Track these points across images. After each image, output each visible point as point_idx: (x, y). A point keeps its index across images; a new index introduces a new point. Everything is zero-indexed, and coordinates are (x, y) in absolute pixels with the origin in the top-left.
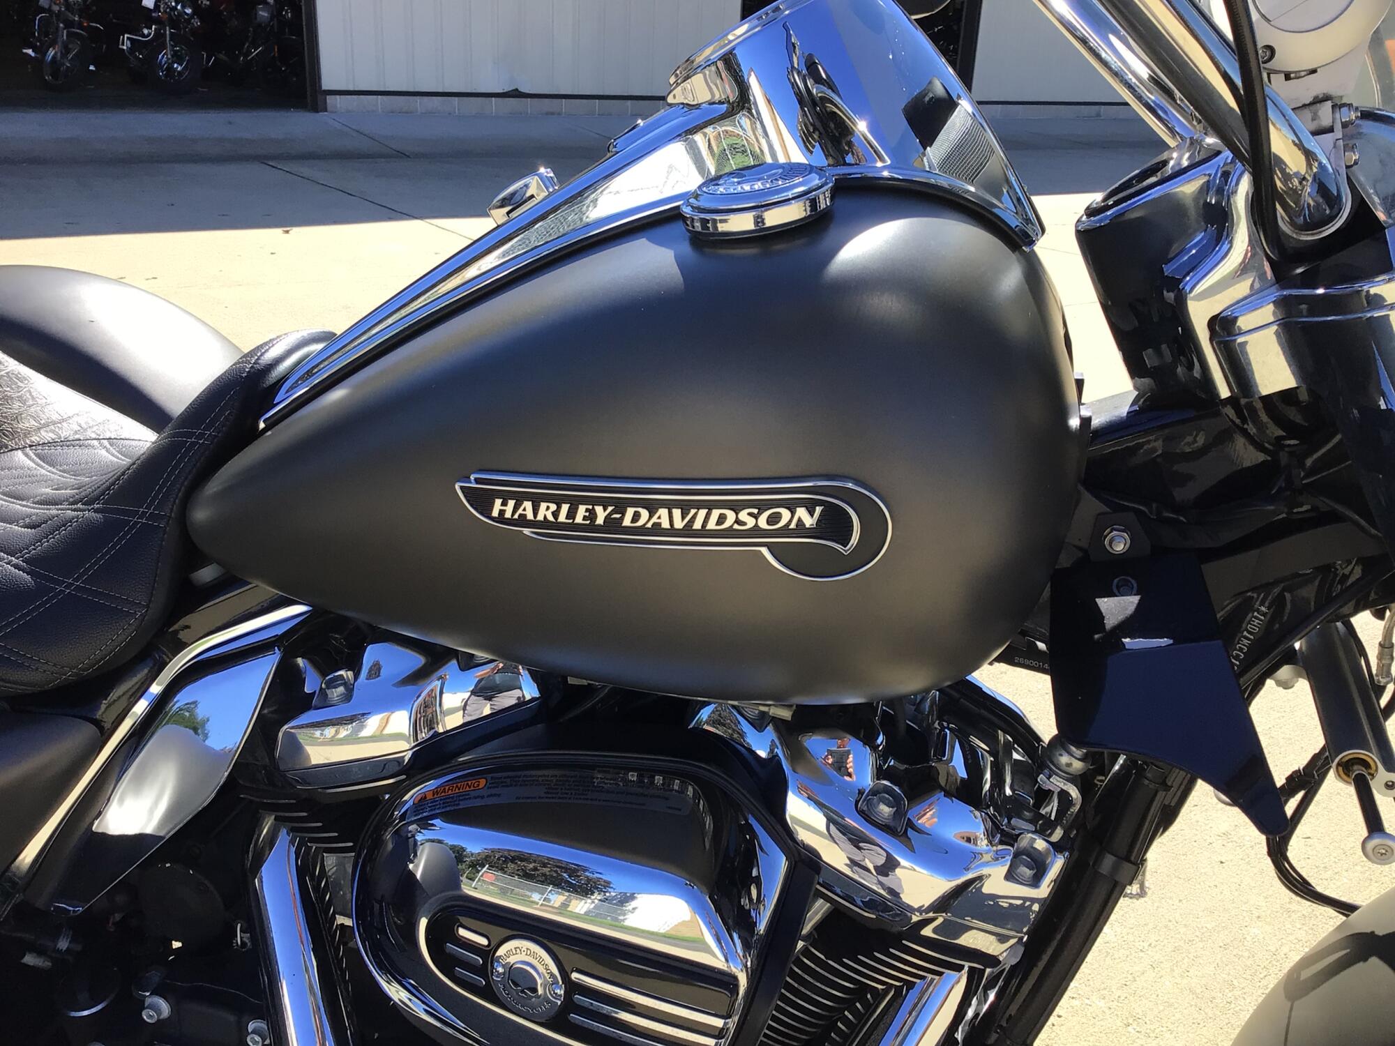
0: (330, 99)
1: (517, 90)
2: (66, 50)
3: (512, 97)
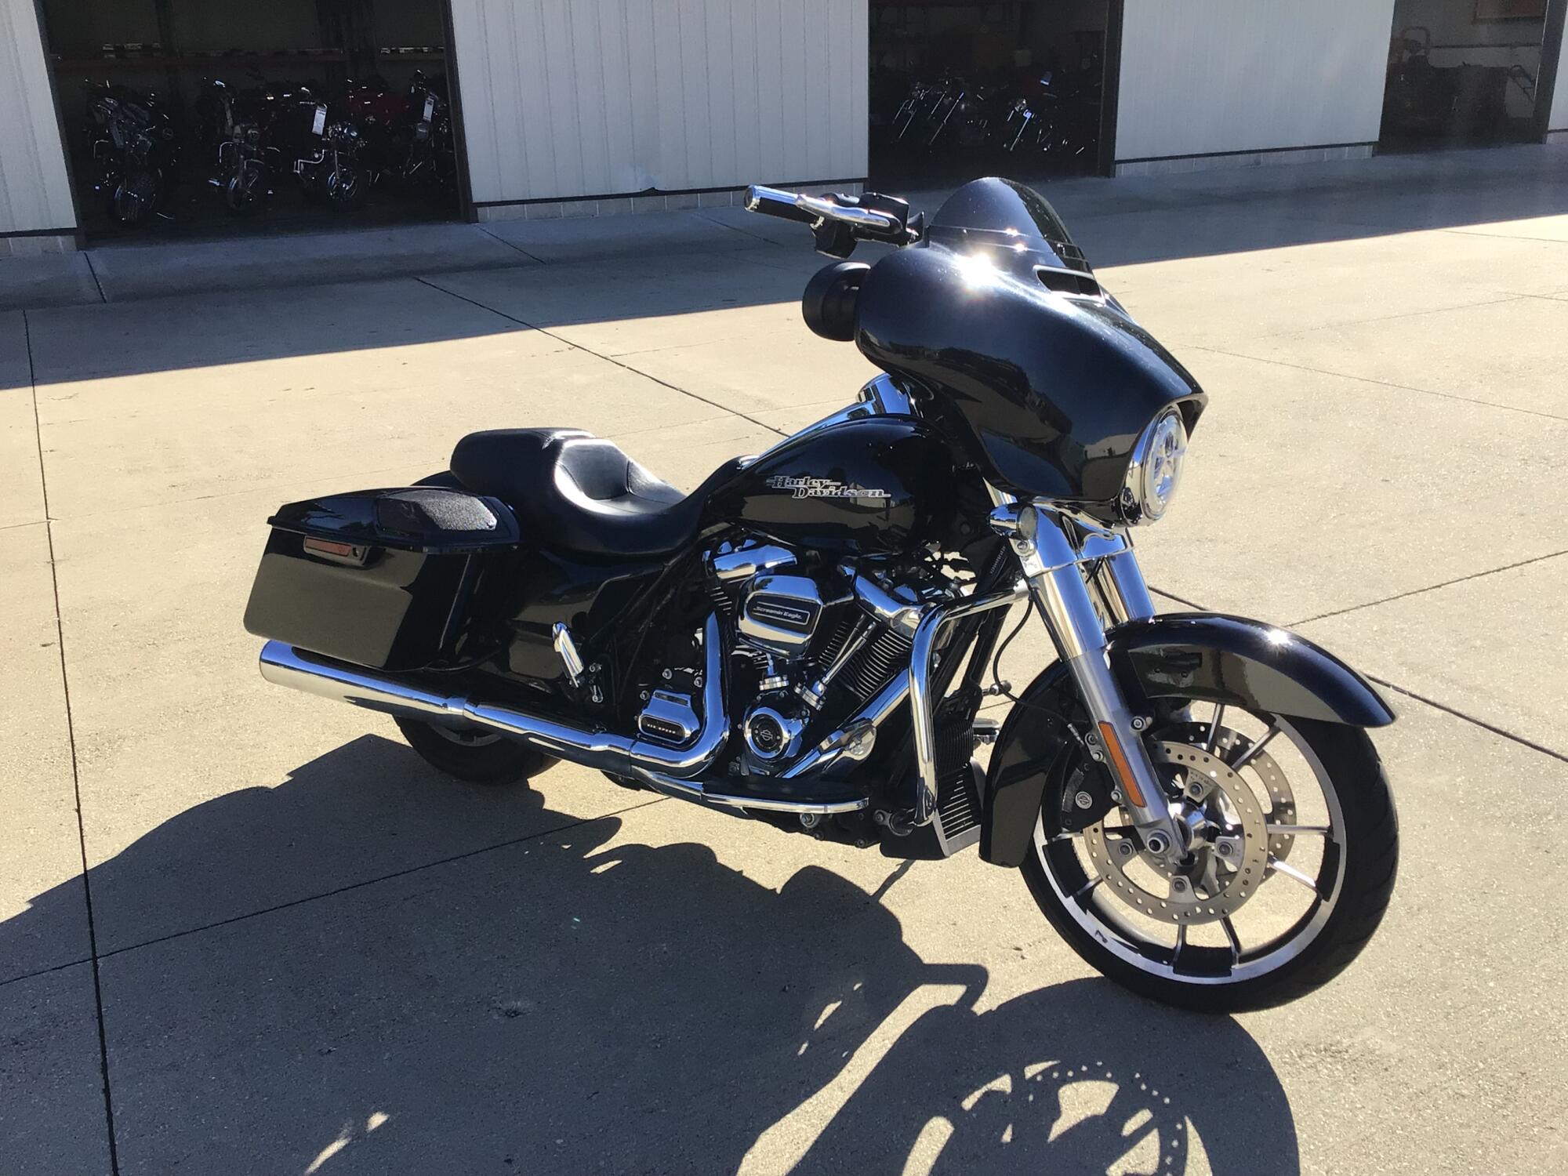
0: (479, 209)
1: (653, 188)
2: (247, 179)
3: (649, 195)
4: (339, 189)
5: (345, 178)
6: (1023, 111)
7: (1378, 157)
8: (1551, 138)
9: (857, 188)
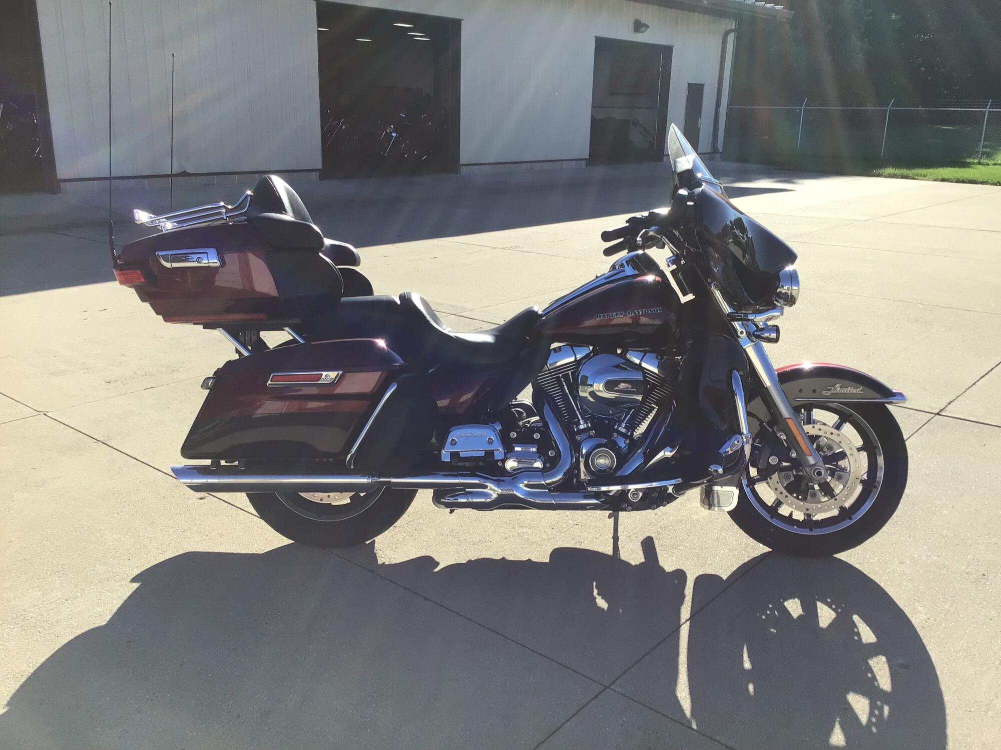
0: (62, 185)
1: (185, 171)
3: (182, 176)
6: (391, 133)
7: (589, 168)
9: (315, 176)
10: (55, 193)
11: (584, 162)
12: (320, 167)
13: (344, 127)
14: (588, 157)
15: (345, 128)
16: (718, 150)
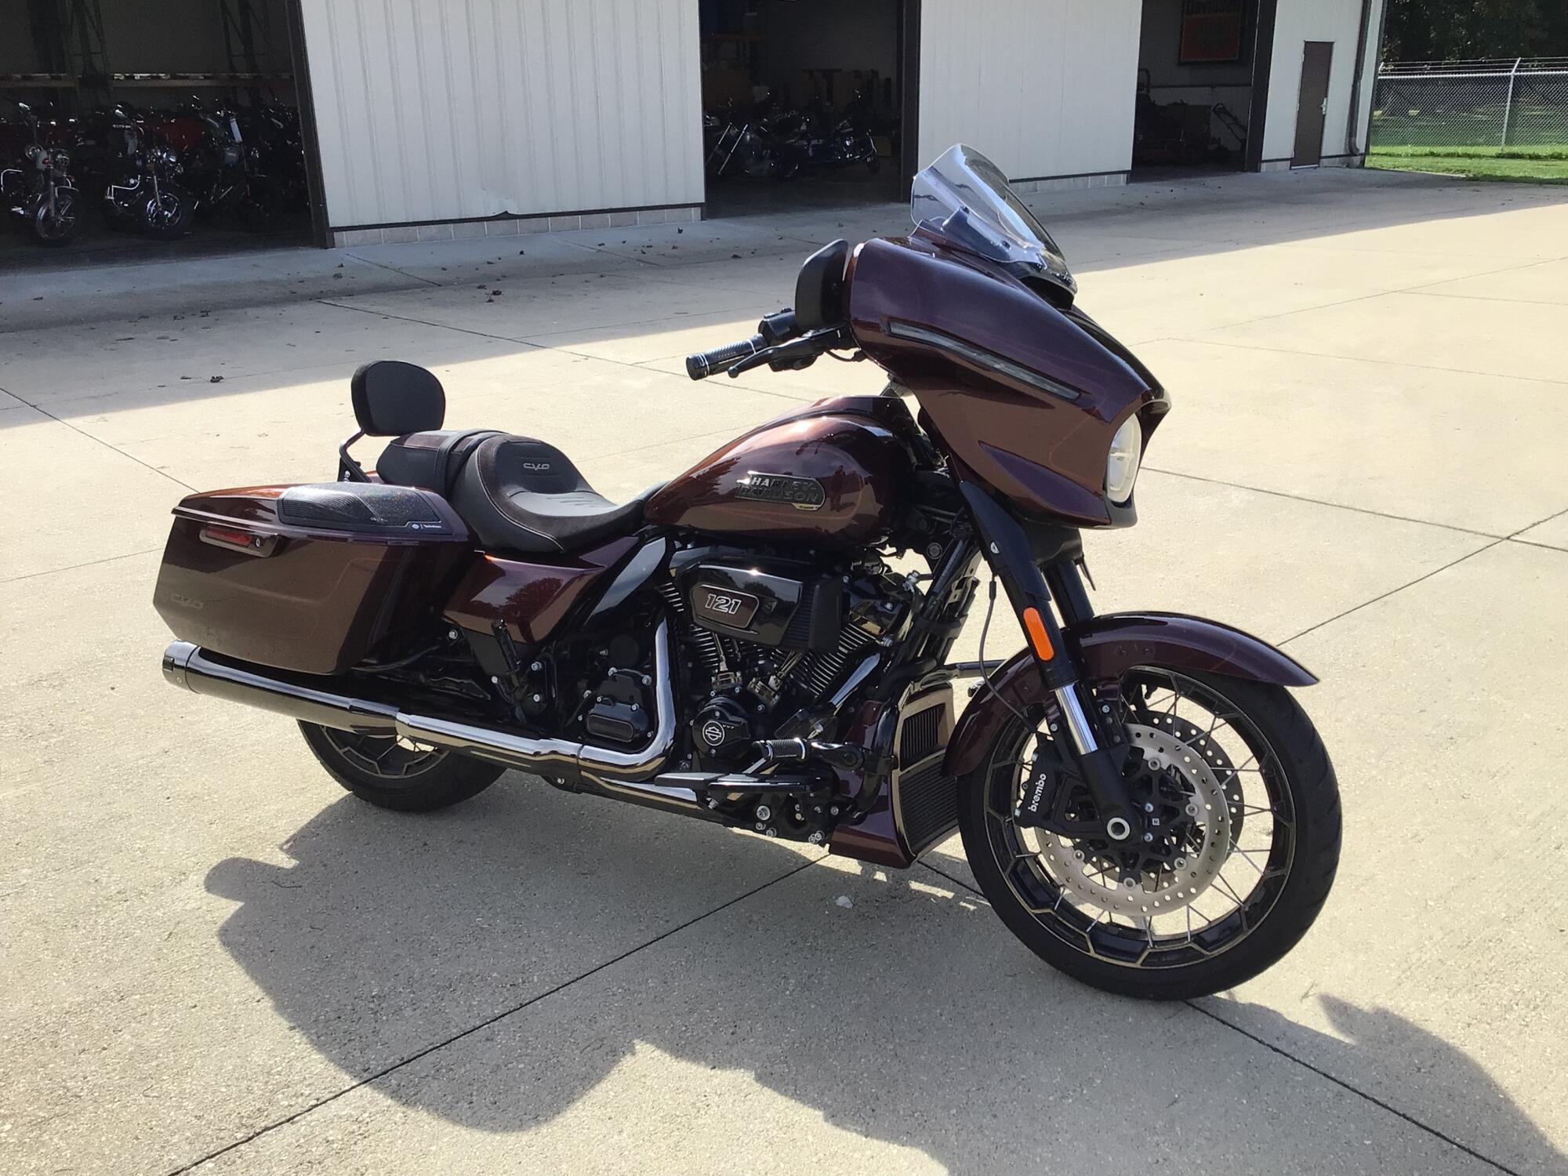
1: (506, 212)
3: (502, 219)
4: (159, 217)
5: (167, 205)
7: (1131, 184)
8: (1264, 166)
9: (695, 213)
10: (326, 248)
11: (1123, 177)
12: (703, 200)
13: (748, 137)
14: (1129, 168)
15: (751, 139)
16: (1357, 150)
